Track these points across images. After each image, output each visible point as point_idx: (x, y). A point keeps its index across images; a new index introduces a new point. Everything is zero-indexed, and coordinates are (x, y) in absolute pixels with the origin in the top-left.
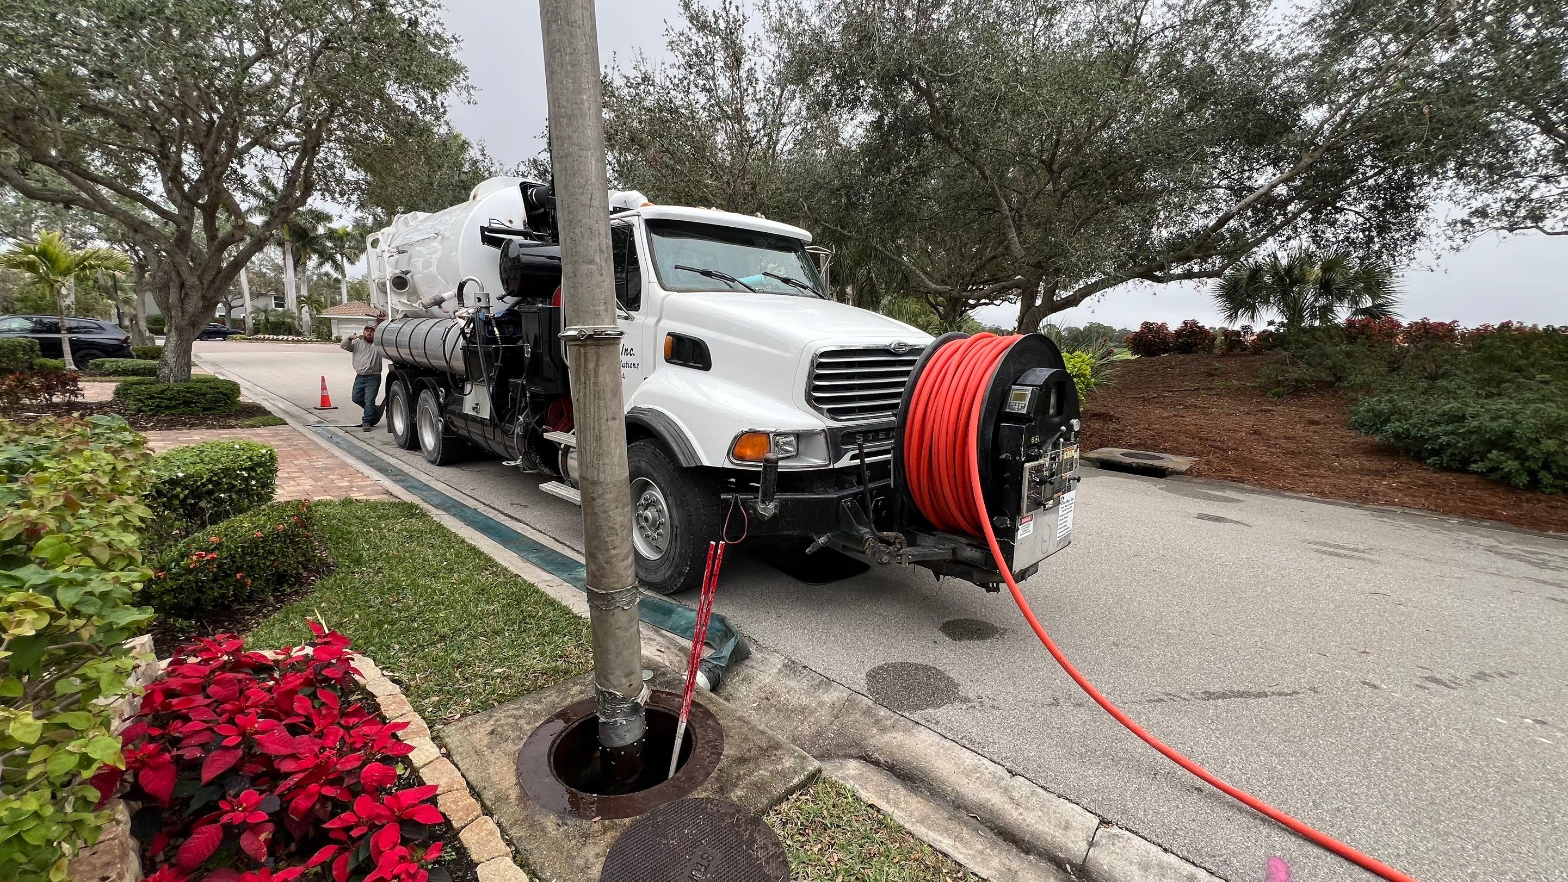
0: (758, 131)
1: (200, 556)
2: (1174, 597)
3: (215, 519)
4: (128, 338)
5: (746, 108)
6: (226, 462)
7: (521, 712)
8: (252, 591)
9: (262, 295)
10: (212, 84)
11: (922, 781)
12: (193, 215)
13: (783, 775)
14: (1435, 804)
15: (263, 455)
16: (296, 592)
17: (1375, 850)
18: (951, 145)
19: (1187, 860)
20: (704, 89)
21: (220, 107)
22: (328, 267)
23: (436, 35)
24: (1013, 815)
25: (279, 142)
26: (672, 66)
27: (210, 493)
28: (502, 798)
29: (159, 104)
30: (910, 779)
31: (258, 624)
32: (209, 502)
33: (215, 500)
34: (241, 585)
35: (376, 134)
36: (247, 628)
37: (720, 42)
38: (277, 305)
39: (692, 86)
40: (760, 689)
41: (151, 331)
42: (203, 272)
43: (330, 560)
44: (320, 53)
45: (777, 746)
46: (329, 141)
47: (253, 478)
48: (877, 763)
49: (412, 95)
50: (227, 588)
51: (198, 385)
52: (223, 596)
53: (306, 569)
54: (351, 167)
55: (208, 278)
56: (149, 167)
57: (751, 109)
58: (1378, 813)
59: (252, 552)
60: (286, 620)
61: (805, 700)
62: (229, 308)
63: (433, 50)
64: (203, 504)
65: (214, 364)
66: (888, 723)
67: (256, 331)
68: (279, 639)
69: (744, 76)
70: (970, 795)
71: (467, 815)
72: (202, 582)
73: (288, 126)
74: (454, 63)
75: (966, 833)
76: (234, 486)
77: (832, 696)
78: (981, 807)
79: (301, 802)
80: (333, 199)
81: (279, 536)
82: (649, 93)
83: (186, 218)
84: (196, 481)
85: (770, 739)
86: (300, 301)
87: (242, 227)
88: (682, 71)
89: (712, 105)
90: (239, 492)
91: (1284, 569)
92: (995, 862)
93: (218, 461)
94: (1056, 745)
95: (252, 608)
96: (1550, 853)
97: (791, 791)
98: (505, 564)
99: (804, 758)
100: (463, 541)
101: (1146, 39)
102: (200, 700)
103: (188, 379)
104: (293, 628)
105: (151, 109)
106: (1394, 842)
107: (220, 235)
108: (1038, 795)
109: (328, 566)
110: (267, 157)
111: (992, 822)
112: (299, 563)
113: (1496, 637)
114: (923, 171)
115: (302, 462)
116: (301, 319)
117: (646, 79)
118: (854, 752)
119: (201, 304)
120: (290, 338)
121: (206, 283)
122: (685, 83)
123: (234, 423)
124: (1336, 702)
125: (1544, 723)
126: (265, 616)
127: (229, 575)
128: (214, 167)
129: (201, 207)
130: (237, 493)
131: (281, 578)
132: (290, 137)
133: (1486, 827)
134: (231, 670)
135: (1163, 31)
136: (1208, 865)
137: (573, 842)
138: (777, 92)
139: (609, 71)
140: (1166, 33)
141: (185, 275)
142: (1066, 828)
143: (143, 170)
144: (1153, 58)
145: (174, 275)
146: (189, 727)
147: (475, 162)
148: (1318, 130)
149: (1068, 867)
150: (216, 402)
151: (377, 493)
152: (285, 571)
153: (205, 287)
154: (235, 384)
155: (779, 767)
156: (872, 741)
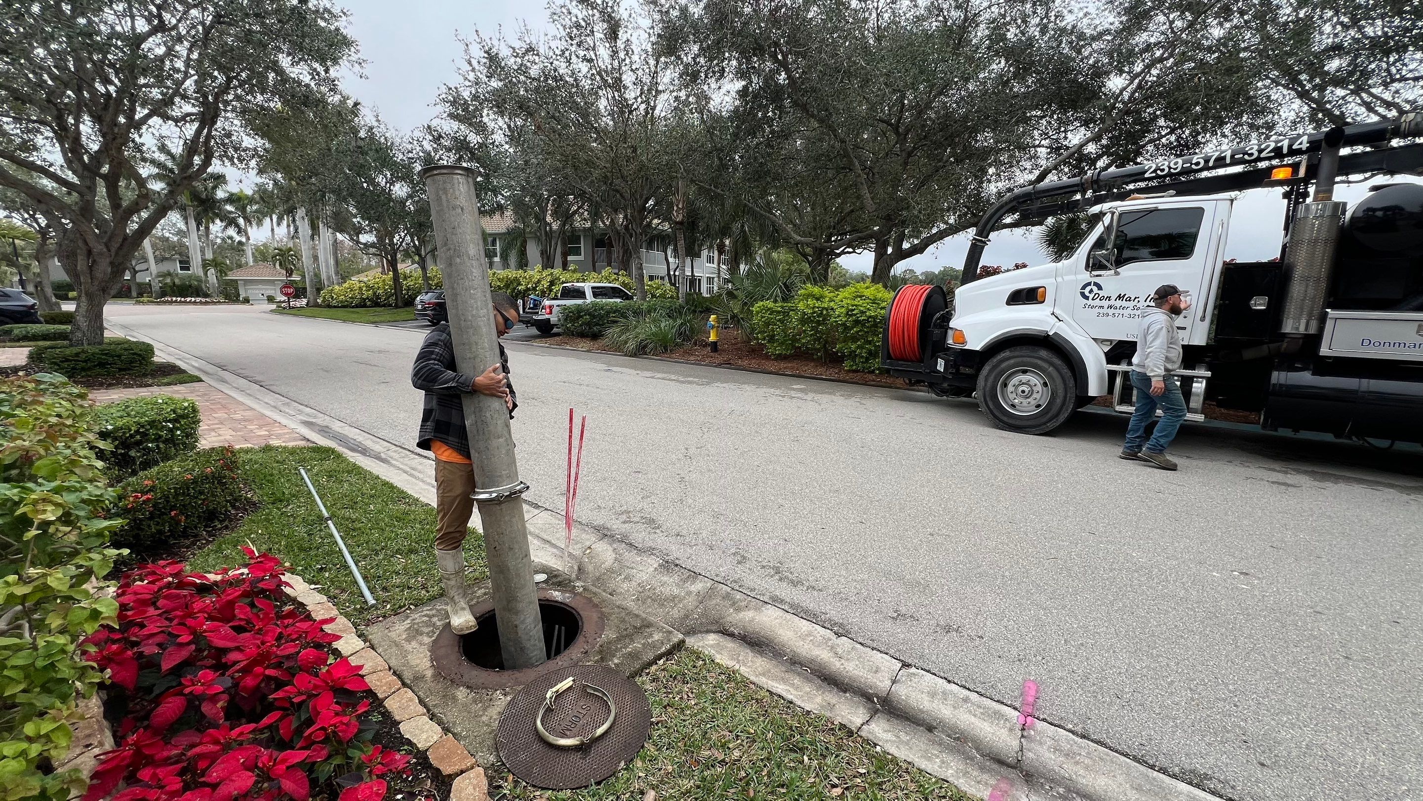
0: (636, 98)
1: (136, 497)
2: (983, 495)
3: (146, 465)
4: (34, 305)
5: (624, 77)
6: (152, 415)
7: (434, 612)
8: (186, 527)
9: (167, 259)
10: (105, 57)
11: (767, 645)
12: (95, 185)
13: (653, 646)
14: (1154, 636)
15: (186, 408)
16: (227, 527)
17: (1103, 670)
18: (808, 111)
19: (965, 687)
20: (585, 59)
21: (116, 81)
22: (232, 232)
23: (326, 10)
24: (836, 665)
25: (176, 112)
26: (555, 37)
27: (138, 443)
28: (419, 678)
29: (53, 77)
30: (757, 645)
31: (194, 555)
32: (138, 452)
33: (144, 449)
34: (176, 522)
35: (272, 105)
36: (184, 559)
37: (597, 15)
38: (182, 268)
39: (573, 57)
40: (639, 584)
41: (57, 296)
42: (110, 239)
43: (255, 499)
44: (212, 26)
45: (649, 625)
46: (225, 111)
47: (178, 429)
48: (732, 635)
49: (306, 67)
50: (163, 525)
51: (112, 347)
52: (160, 532)
53: (233, 507)
54: (249, 135)
55: (115, 246)
56: (47, 138)
57: (628, 78)
58: (1111, 645)
59: (184, 493)
60: (219, 550)
61: (676, 591)
62: (135, 273)
63: (323, 24)
64: (132, 453)
65: (124, 327)
66: (743, 604)
67: (164, 294)
68: (214, 566)
69: (622, 47)
70: (804, 654)
71: (390, 688)
72: (141, 520)
73: (184, 97)
74: (345, 37)
75: (797, 681)
76: (160, 437)
77: (698, 586)
78: (812, 661)
79: (249, 681)
80: (233, 164)
81: (207, 478)
82: (534, 62)
83: (89, 188)
84: (124, 433)
85: (643, 620)
86: (205, 265)
87: (145, 196)
88: (563, 42)
89: (592, 75)
90: (166, 441)
91: (1075, 469)
92: (819, 699)
93: (144, 414)
94: (875, 613)
95: (188, 542)
96: (1230, 663)
97: (660, 657)
98: (416, 496)
99: (670, 632)
100: (377, 477)
101: (975, 15)
102: (151, 611)
103: (101, 343)
104: (226, 557)
105: (45, 82)
106: (1118, 663)
107: (125, 204)
108: (856, 649)
109: (254, 504)
110: (165, 127)
111: (820, 672)
112: (227, 501)
113: (1226, 514)
114: (786, 135)
115: (221, 415)
116: (207, 281)
117: (530, 49)
118: (714, 628)
119: (109, 270)
120: (198, 300)
121: (113, 250)
122: (567, 54)
123: (151, 381)
124: (1096, 568)
125: (1247, 574)
126: (200, 548)
127: (164, 514)
128: (114, 139)
129: (104, 177)
130: (164, 442)
131: (211, 516)
132: (188, 108)
133: (1188, 649)
134: (176, 588)
135: (989, 7)
136: (978, 690)
137: (480, 705)
138: (652, 62)
139: (495, 42)
140: (993, 9)
141: (92, 243)
142: (876, 672)
143: (39, 140)
144: (982, 31)
145: (80, 243)
146: (145, 632)
147: (371, 128)
148: (1118, 96)
149: (875, 699)
150: (132, 362)
151: (295, 440)
152: (215, 509)
153: (113, 254)
154: (149, 345)
155: (650, 641)
156: (729, 619)
